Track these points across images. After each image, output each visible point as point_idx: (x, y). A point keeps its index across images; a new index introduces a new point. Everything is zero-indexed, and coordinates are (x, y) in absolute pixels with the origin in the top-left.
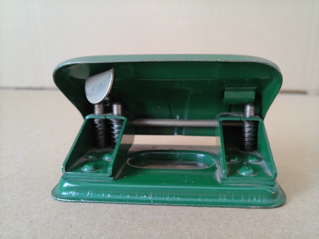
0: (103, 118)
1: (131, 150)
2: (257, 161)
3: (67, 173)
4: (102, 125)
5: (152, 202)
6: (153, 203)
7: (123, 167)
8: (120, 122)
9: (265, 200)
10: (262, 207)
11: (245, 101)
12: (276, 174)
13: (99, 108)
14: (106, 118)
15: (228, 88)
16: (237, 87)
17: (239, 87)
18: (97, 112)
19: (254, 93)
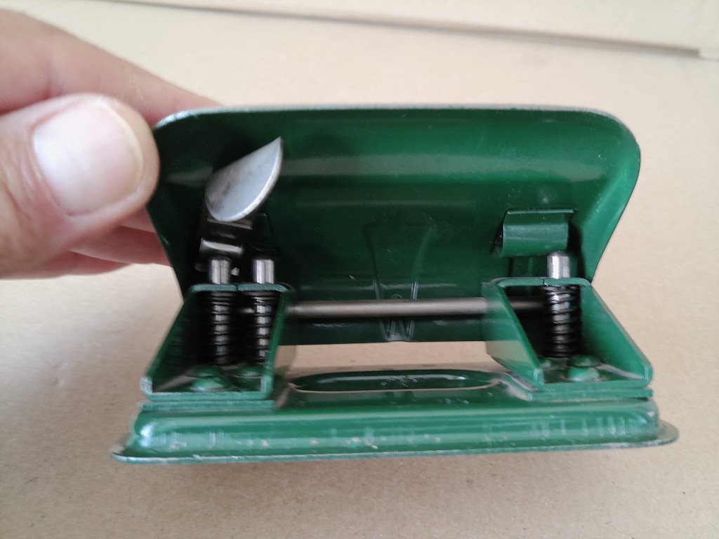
0: (232, 288)
2: (593, 364)
3: (157, 394)
5: (376, 448)
6: (378, 452)
7: (286, 392)
9: (636, 431)
10: (633, 444)
11: (547, 247)
12: (651, 372)
13: (220, 267)
14: (237, 289)
15: (513, 213)
16: (531, 209)
17: (537, 209)
18: (216, 278)
19: (567, 226)
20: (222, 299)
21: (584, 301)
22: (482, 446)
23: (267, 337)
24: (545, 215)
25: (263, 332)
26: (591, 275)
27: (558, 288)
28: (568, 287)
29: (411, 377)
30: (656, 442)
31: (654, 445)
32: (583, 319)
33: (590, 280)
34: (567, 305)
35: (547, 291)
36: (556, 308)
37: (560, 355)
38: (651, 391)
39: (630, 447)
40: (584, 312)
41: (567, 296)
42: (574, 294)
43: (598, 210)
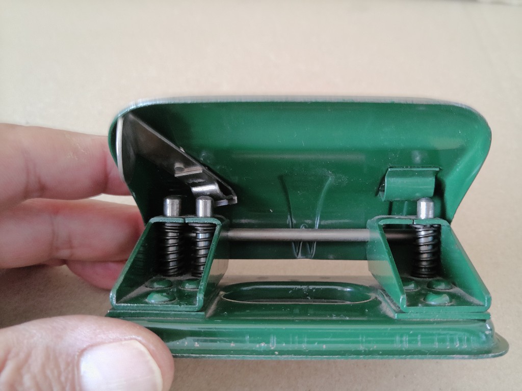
0: (181, 220)
1: (221, 281)
2: (447, 288)
3: (120, 304)
4: (175, 235)
5: (277, 353)
6: (279, 355)
7: (216, 302)
8: (211, 229)
9: (475, 345)
10: (472, 356)
11: (418, 195)
12: (489, 300)
13: (172, 205)
14: (185, 221)
15: (393, 169)
16: (407, 167)
17: (411, 167)
18: (169, 212)
19: (434, 180)
20: (173, 228)
21: (443, 236)
22: (358, 353)
23: (206, 256)
24: (417, 171)
25: (202, 252)
26: (451, 217)
27: (425, 226)
28: (432, 226)
29: (311, 287)
30: (490, 355)
31: (488, 358)
32: (442, 249)
33: (450, 222)
34: (430, 239)
35: (416, 228)
36: (422, 241)
37: (423, 276)
38: (489, 315)
39: (470, 358)
40: (443, 245)
41: (431, 232)
42: (437, 231)
43: (458, 170)
